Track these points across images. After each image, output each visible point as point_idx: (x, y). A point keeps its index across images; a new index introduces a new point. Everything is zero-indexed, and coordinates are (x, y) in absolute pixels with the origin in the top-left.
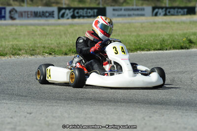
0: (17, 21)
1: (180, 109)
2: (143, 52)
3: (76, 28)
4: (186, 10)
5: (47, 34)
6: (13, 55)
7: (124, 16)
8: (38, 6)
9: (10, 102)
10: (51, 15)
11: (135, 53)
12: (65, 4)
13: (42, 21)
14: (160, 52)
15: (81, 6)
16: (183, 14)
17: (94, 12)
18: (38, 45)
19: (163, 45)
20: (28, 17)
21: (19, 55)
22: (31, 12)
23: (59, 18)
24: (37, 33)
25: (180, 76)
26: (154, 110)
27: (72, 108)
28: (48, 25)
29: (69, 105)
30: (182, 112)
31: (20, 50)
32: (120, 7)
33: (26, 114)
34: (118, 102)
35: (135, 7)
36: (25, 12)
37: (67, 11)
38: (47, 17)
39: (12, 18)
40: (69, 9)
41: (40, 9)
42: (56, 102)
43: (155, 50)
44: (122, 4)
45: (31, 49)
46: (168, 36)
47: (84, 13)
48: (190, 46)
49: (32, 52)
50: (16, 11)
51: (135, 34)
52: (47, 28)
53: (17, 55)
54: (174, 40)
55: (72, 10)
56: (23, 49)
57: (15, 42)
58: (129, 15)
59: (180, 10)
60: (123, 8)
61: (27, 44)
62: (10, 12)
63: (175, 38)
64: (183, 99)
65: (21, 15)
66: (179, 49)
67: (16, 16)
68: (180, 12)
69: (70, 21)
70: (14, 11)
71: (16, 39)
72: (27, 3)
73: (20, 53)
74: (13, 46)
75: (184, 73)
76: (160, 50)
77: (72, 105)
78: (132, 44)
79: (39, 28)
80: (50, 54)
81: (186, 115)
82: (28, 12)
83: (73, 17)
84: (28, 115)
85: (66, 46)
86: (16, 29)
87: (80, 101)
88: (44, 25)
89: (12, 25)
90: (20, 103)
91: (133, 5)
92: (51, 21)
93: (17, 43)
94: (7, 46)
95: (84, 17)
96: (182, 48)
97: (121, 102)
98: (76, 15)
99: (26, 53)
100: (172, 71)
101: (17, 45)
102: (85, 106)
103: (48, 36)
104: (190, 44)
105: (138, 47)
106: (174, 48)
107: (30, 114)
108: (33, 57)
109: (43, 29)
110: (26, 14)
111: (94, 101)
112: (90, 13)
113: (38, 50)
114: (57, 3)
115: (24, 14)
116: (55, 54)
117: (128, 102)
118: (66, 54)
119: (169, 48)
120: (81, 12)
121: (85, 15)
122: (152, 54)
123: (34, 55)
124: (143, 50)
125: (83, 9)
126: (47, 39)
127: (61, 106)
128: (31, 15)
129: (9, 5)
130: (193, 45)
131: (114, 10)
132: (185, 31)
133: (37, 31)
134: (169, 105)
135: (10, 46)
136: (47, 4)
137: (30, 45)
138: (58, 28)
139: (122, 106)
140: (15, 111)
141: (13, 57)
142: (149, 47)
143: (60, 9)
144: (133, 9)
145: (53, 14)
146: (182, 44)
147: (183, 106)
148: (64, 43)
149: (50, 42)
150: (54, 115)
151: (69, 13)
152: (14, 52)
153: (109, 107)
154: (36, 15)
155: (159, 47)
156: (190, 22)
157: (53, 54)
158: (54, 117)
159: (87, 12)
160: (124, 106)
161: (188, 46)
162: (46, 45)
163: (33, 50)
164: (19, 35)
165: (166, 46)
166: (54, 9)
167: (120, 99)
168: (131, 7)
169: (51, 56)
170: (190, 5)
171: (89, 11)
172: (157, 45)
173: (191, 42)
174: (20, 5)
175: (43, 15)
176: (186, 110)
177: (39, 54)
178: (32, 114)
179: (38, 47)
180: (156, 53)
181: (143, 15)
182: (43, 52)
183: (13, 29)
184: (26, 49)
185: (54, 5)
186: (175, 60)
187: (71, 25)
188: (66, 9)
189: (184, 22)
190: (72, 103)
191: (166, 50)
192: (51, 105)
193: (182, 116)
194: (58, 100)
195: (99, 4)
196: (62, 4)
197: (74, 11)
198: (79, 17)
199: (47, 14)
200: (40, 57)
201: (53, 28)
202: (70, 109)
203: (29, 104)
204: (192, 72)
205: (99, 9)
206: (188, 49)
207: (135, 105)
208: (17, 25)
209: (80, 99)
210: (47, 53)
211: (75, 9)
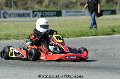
0: (8, 19)
1: (108, 71)
2: (85, 37)
4: (110, 12)
5: (26, 27)
6: (5, 39)
7: (73, 15)
8: (20, 10)
9: (4, 68)
10: (28, 15)
11: (80, 38)
12: (37, 9)
13: (23, 19)
14: (95, 37)
15: (47, 9)
16: (109, 14)
17: (54, 14)
18: (21, 33)
19: (97, 33)
20: (14, 17)
21: (9, 39)
22: (16, 14)
23: (33, 17)
25: (107, 51)
26: (92, 72)
27: (42, 71)
28: (27, 21)
29: (40, 69)
30: (109, 73)
31: (10, 36)
32: (70, 10)
33: (14, 75)
34: (70, 67)
35: (79, 10)
36: (12, 14)
37: (38, 13)
38: (26, 16)
39: (5, 17)
40: (39, 11)
41: (22, 12)
42: (32, 68)
43: (92, 36)
44: (71, 8)
45: (16, 36)
46: (100, 27)
47: (49, 14)
48: (113, 33)
49: (17, 38)
50: (7, 13)
51: (79, 26)
52: (26, 23)
53: (8, 39)
54: (103, 30)
56: (12, 36)
57: (7, 32)
58: (76, 15)
59: (107, 12)
60: (72, 11)
61: (14, 33)
62: (3, 14)
63: (104, 29)
64: (110, 65)
65: (10, 15)
66: (106, 35)
67: (7, 16)
68: (107, 13)
70: (6, 13)
71: (7, 30)
72: (14, 8)
73: (10, 38)
74: (6, 34)
75: (110, 49)
76: (95, 36)
78: (78, 32)
79: (21, 23)
81: (112, 75)
82: (14, 14)
84: (15, 76)
86: (7, 24)
87: (47, 67)
88: (24, 21)
89: (5, 22)
90: (10, 68)
91: (78, 9)
92: (28, 19)
93: (8, 32)
94: (2, 34)
96: (108, 35)
97: (72, 67)
98: (44, 15)
99: (14, 38)
100: (102, 48)
101: (8, 33)
102: (50, 70)
103: (26, 28)
104: (113, 32)
105: (82, 34)
106: (104, 35)
107: (17, 75)
108: (18, 40)
109: (24, 24)
110: (13, 14)
111: (55, 67)
112: (52, 14)
113: (21, 37)
114: (32, 8)
115: (12, 15)
117: (76, 67)
119: (100, 35)
120: (47, 13)
122: (90, 38)
123: (18, 39)
124: (85, 36)
125: (48, 11)
126: (26, 30)
127: (35, 70)
128: (16, 15)
129: (3, 9)
130: (115, 33)
131: (67, 12)
132: (110, 25)
133: (20, 25)
134: (101, 69)
135: (3, 34)
136: (26, 9)
137: (16, 34)
138: (33, 23)
139: (72, 70)
140: (8, 73)
141: (5, 41)
142: (88, 34)
143: (34, 12)
144: (78, 12)
145: (30, 15)
146: (109, 32)
147: (110, 69)
149: (28, 31)
150: (31, 75)
151: (39, 14)
152: (6, 38)
153: (65, 70)
154: (19, 15)
155: (94, 34)
156: (113, 19)
158: (31, 77)
159: (50, 14)
160: (74, 69)
161: (112, 34)
162: (26, 34)
163: (18, 36)
164: (9, 27)
165: (99, 33)
166: (30, 11)
167: (71, 66)
168: (77, 10)
170: (113, 9)
171: (51, 12)
172: (93, 33)
173: (114, 31)
174: (9, 10)
175: (23, 15)
176: (112, 72)
177: (21, 39)
178: (18, 75)
179: (21, 35)
180: (93, 38)
181: (84, 15)
182: (24, 38)
183: (5, 24)
184: (13, 36)
185: (30, 9)
186: (104, 42)
188: (37, 11)
189: (109, 19)
190: (42, 68)
191: (99, 36)
192: (29, 70)
193: (109, 75)
194: (33, 66)
195: (57, 8)
196: (35, 8)
197: (42, 13)
198: (46, 16)
199: (26, 15)
200: (22, 41)
201: (29, 23)
202: (41, 72)
203: (16, 69)
204: (115, 49)
205: (57, 12)
206: (112, 35)
207: (81, 69)
208: (7, 21)
209: (47, 66)
210: (26, 38)
211: (43, 11)
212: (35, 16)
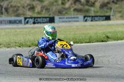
2: (78, 44)
3: (36, 30)
5: (18, 34)
7: (66, 22)
10: (20, 22)
12: (29, 15)
13: (14, 26)
14: (89, 44)
15: (39, 16)
16: (103, 20)
17: (47, 20)
18: (12, 41)
20: (5, 24)
22: (7, 21)
23: (25, 24)
24: (11, 34)
25: (102, 58)
28: (18, 28)
36: (4, 21)
37: (30, 20)
38: (17, 23)
40: (31, 18)
41: (13, 18)
45: (8, 44)
46: (94, 34)
48: (107, 40)
49: (8, 46)
52: (18, 30)
54: (97, 37)
55: (33, 19)
56: (3, 44)
58: (69, 21)
60: (65, 17)
61: (5, 41)
63: (98, 35)
65: (1, 22)
66: (100, 42)
68: (101, 19)
69: (32, 25)
72: (5, 15)
77: (34, 79)
78: (71, 39)
79: (13, 30)
80: (20, 47)
83: (34, 23)
85: (30, 41)
88: (15, 28)
91: (71, 15)
92: (20, 26)
95: (41, 23)
98: (36, 22)
99: (5, 46)
105: (75, 41)
106: (97, 41)
108: (9, 49)
109: (16, 31)
113: (12, 45)
114: (24, 15)
115: (3, 22)
116: (23, 47)
118: (30, 47)
120: (39, 20)
121: (41, 21)
125: (40, 18)
126: (18, 37)
127: (27, 79)
128: (8, 22)
130: (109, 39)
131: (60, 18)
133: (11, 32)
136: (18, 16)
137: (7, 41)
138: (25, 30)
142: (82, 41)
143: (25, 18)
148: (29, 39)
149: (19, 39)
151: (31, 21)
154: (11, 22)
155: (88, 41)
156: (107, 25)
157: (22, 46)
159: (42, 20)
162: (17, 42)
163: (9, 44)
166: (22, 18)
169: (20, 48)
171: (44, 19)
175: (15, 22)
177: (13, 47)
179: (12, 43)
181: (78, 21)
182: (15, 46)
185: (21, 16)
187: (33, 28)
188: (29, 18)
195: (50, 15)
196: (26, 15)
197: (34, 20)
198: (38, 23)
199: (18, 22)
200: (13, 49)
201: (21, 30)
203: (6, 79)
205: (50, 18)
206: (106, 42)
210: (18, 46)
211: (35, 18)
212: (27, 23)
